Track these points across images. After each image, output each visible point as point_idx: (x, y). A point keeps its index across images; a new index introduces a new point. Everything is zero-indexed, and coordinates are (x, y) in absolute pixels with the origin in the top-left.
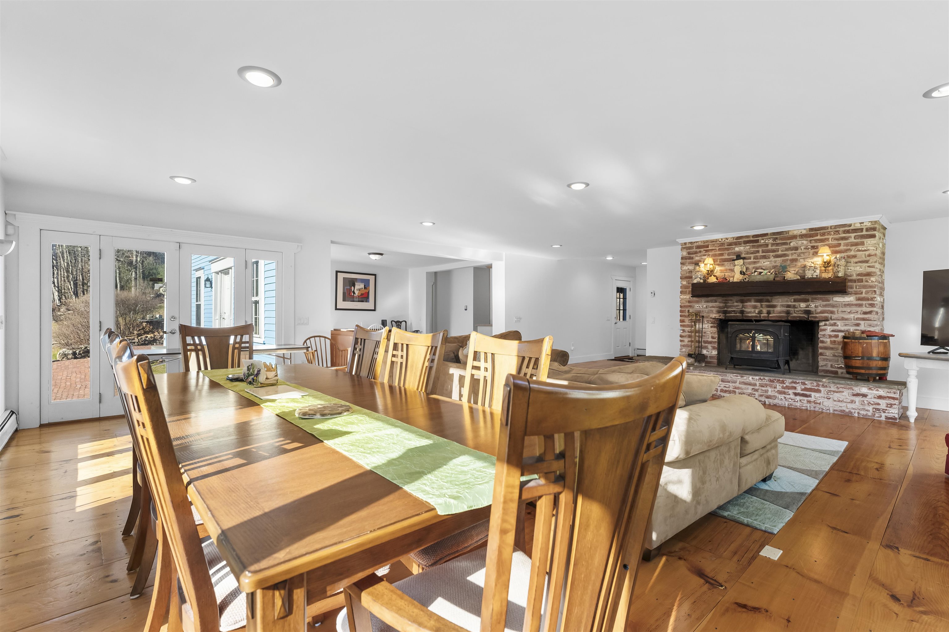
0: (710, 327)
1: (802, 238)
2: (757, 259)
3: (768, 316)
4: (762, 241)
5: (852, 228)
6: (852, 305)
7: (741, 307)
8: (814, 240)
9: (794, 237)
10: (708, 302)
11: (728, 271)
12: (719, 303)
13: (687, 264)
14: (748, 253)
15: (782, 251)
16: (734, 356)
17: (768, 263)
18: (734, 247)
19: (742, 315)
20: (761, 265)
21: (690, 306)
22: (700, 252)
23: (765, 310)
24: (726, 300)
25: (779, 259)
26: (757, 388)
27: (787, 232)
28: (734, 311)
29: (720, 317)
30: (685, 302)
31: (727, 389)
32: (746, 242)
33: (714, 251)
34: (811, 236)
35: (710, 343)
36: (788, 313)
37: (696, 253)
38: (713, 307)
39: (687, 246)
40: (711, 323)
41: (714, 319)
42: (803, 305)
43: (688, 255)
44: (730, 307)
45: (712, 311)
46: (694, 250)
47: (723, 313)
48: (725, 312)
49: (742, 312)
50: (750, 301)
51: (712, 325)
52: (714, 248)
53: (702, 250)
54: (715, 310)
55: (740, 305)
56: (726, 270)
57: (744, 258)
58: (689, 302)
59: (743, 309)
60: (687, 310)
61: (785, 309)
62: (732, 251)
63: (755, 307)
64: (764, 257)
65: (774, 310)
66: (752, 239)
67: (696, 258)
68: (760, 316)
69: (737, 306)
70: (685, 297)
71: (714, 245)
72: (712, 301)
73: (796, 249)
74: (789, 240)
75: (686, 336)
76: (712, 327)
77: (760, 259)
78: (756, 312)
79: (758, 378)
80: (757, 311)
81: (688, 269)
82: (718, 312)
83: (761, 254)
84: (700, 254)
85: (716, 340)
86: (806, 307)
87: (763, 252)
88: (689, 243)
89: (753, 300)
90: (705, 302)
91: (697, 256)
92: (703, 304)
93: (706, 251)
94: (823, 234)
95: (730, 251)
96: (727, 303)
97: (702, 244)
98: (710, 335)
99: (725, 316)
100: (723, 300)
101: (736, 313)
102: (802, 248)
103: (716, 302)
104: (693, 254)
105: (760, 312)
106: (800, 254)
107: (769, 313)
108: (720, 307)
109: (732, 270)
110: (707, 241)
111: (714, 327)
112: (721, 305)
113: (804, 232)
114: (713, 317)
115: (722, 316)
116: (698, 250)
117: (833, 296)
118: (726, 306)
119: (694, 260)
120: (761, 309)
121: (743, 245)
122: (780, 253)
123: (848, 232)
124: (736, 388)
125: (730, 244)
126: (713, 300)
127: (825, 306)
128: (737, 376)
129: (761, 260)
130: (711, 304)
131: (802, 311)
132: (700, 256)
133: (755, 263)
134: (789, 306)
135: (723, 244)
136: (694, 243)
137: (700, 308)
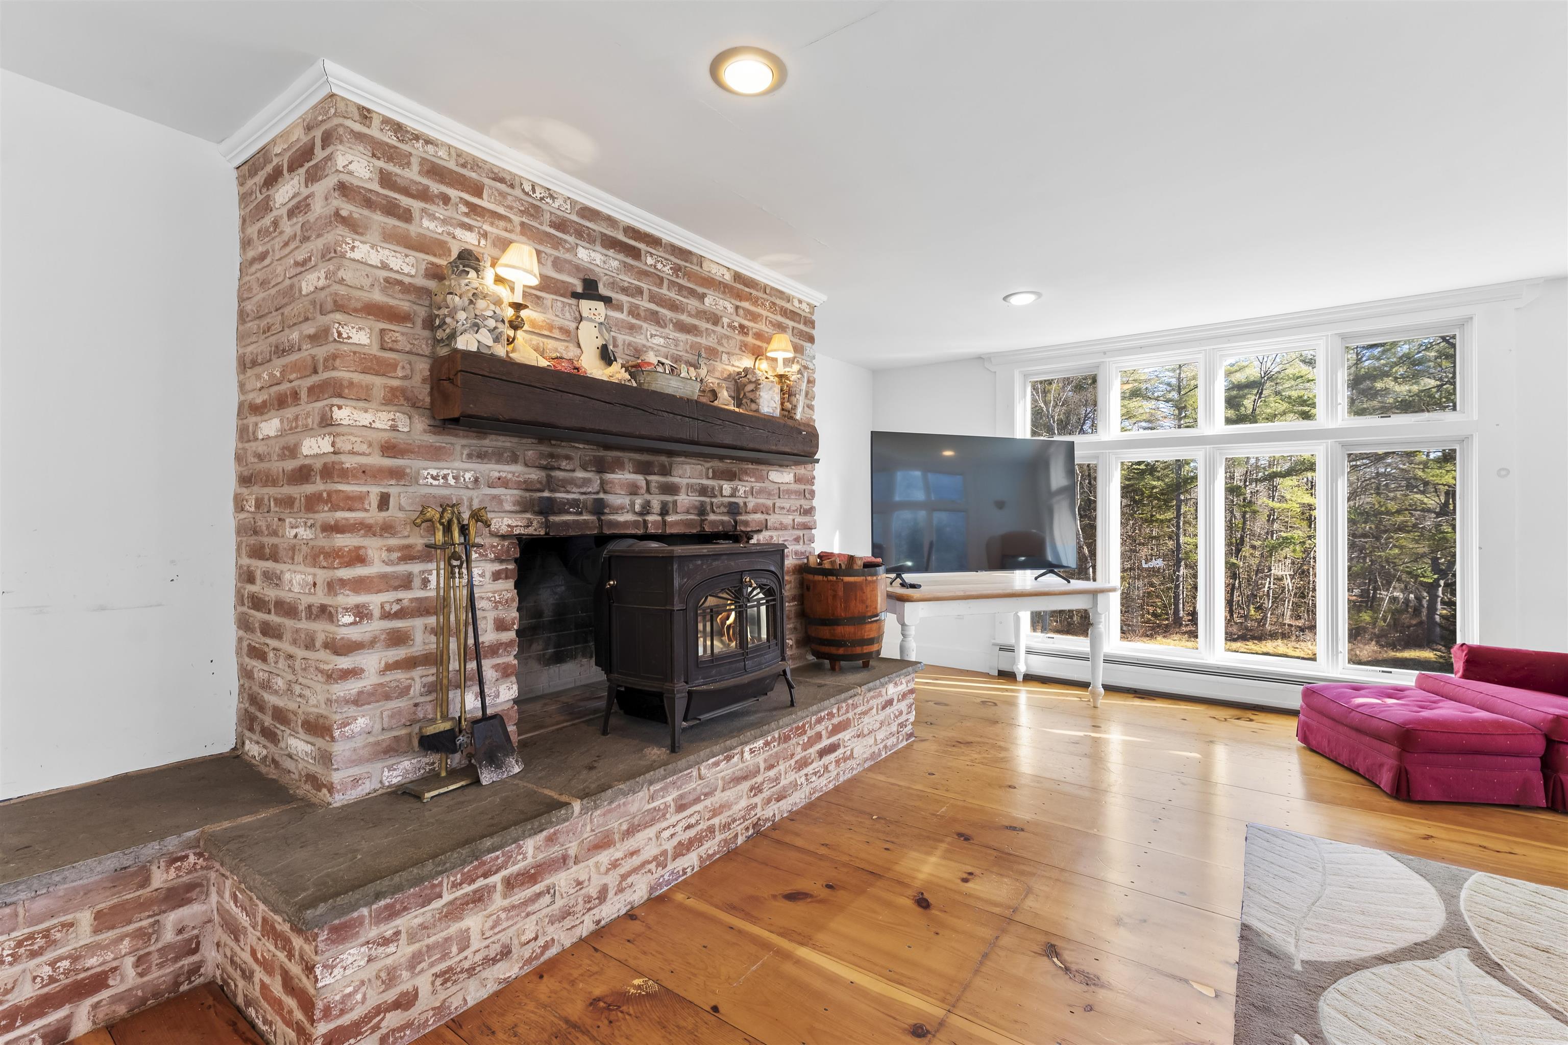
0: (488, 575)
1: (724, 292)
2: (637, 316)
3: (664, 522)
4: (650, 261)
5: (788, 306)
6: (789, 492)
7: (595, 486)
8: (744, 309)
9: (710, 282)
10: (482, 456)
11: (556, 334)
12: (526, 465)
13: (374, 236)
14: (613, 285)
15: (690, 315)
16: (700, 685)
17: (662, 341)
18: (571, 239)
19: (599, 520)
20: (644, 342)
21: (397, 474)
22: (446, 199)
23: (656, 505)
24: (552, 456)
25: (682, 337)
26: (759, 779)
27: (701, 260)
28: (575, 503)
29: (530, 531)
30: (364, 448)
31: (692, 833)
32: (611, 243)
33: (502, 224)
34: (739, 296)
35: (494, 650)
36: (702, 511)
37: (424, 195)
38: (503, 483)
39: (374, 131)
40: (498, 559)
41: (503, 537)
42: (727, 487)
43: (375, 186)
44: (563, 485)
45: (496, 498)
46: (412, 174)
47: (540, 513)
48: (546, 508)
49: (599, 507)
50: (618, 465)
51: (497, 567)
52: (501, 210)
53: (453, 193)
54: (510, 496)
55: (595, 478)
56: (551, 327)
57: (607, 300)
58: (389, 449)
59: (601, 496)
60: (375, 491)
61: (695, 499)
62: (568, 256)
63: (633, 490)
64: (655, 319)
65: (675, 502)
66: (621, 237)
67: (426, 223)
68: (645, 522)
69: (587, 481)
70: (365, 418)
71: (503, 195)
72: (498, 456)
73: (715, 320)
74: (702, 285)
75: (372, 643)
76: (496, 576)
77: (645, 320)
78: (637, 508)
79: (760, 743)
80: (639, 502)
81: (385, 266)
82: (525, 507)
83: (645, 304)
84: (440, 211)
85: (511, 635)
86: (732, 496)
87: (653, 298)
88: (386, 121)
89: (629, 466)
90: (470, 456)
91: (433, 217)
92: (457, 464)
93: (474, 209)
94: (755, 301)
95: (561, 254)
96: (553, 468)
97: (452, 165)
98: (491, 616)
99: (547, 525)
100: (542, 455)
101: (581, 513)
102: (725, 321)
103: (514, 460)
104: (406, 192)
105: (646, 509)
106: (722, 338)
107: (664, 512)
108: (527, 487)
109: (571, 336)
110: (475, 164)
111: (506, 575)
112: (535, 475)
113: (728, 277)
114: (504, 530)
115: (536, 529)
116: (436, 187)
117: (770, 468)
118: (550, 484)
119: (413, 229)
120: (648, 497)
121: (598, 248)
122: (684, 317)
123: (785, 312)
124: (715, 813)
125: (561, 225)
126: (505, 449)
127: (761, 491)
128: (717, 764)
129: (645, 325)
130: (494, 470)
131: (725, 507)
132: (445, 222)
133: (632, 328)
134: (703, 491)
135: (534, 211)
136: (417, 137)
137: (447, 485)
